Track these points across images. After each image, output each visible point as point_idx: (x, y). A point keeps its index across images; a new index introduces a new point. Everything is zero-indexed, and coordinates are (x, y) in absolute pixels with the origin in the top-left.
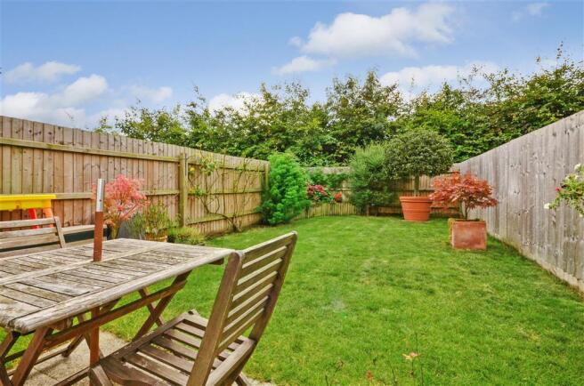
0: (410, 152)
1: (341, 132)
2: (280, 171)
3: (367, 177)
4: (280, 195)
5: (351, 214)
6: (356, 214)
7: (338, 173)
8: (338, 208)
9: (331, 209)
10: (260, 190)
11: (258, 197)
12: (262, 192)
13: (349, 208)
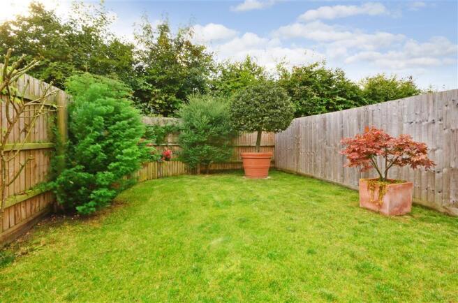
0: (268, 104)
1: (157, 79)
2: (104, 109)
3: (207, 130)
4: (103, 155)
5: (182, 174)
6: (187, 174)
7: (163, 125)
8: (167, 167)
9: (159, 169)
10: (47, 145)
11: (41, 159)
12: (51, 151)
13: (180, 166)
